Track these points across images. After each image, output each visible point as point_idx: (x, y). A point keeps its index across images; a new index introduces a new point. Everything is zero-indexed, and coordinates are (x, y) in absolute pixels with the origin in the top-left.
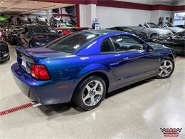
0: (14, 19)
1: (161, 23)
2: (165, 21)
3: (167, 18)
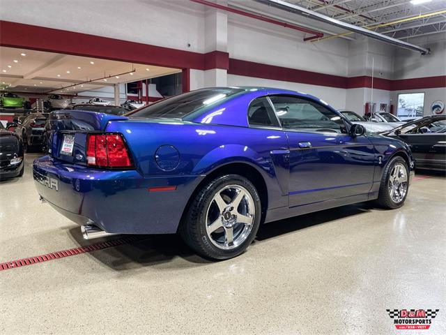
0: (39, 104)
2: (378, 110)
3: (383, 106)
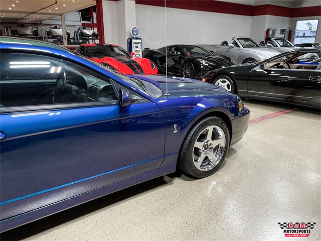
1: (268, 39)
2: (278, 35)
3: (283, 31)
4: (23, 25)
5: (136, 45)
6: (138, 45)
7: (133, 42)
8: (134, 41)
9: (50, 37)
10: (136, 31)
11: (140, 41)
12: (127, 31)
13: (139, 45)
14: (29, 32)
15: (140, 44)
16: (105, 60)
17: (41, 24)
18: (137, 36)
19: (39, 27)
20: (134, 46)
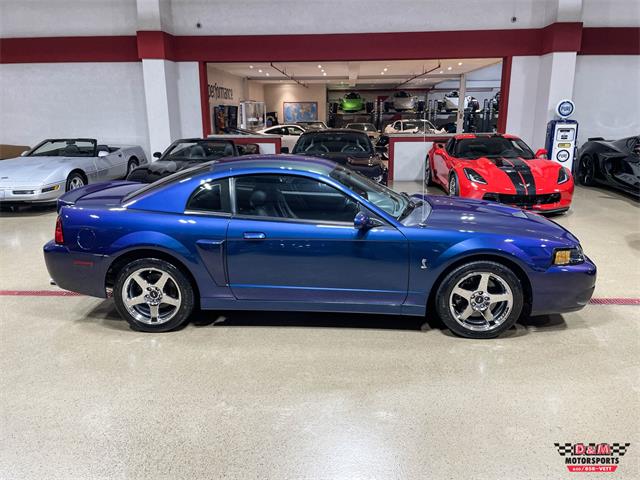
4: (403, 94)
5: (563, 134)
6: (567, 134)
7: (556, 129)
8: (558, 126)
9: (444, 111)
10: (567, 109)
11: (574, 126)
12: (549, 109)
13: (570, 135)
14: (409, 105)
15: (571, 132)
16: (477, 166)
17: (433, 89)
18: (570, 118)
19: (429, 95)
20: (558, 135)
